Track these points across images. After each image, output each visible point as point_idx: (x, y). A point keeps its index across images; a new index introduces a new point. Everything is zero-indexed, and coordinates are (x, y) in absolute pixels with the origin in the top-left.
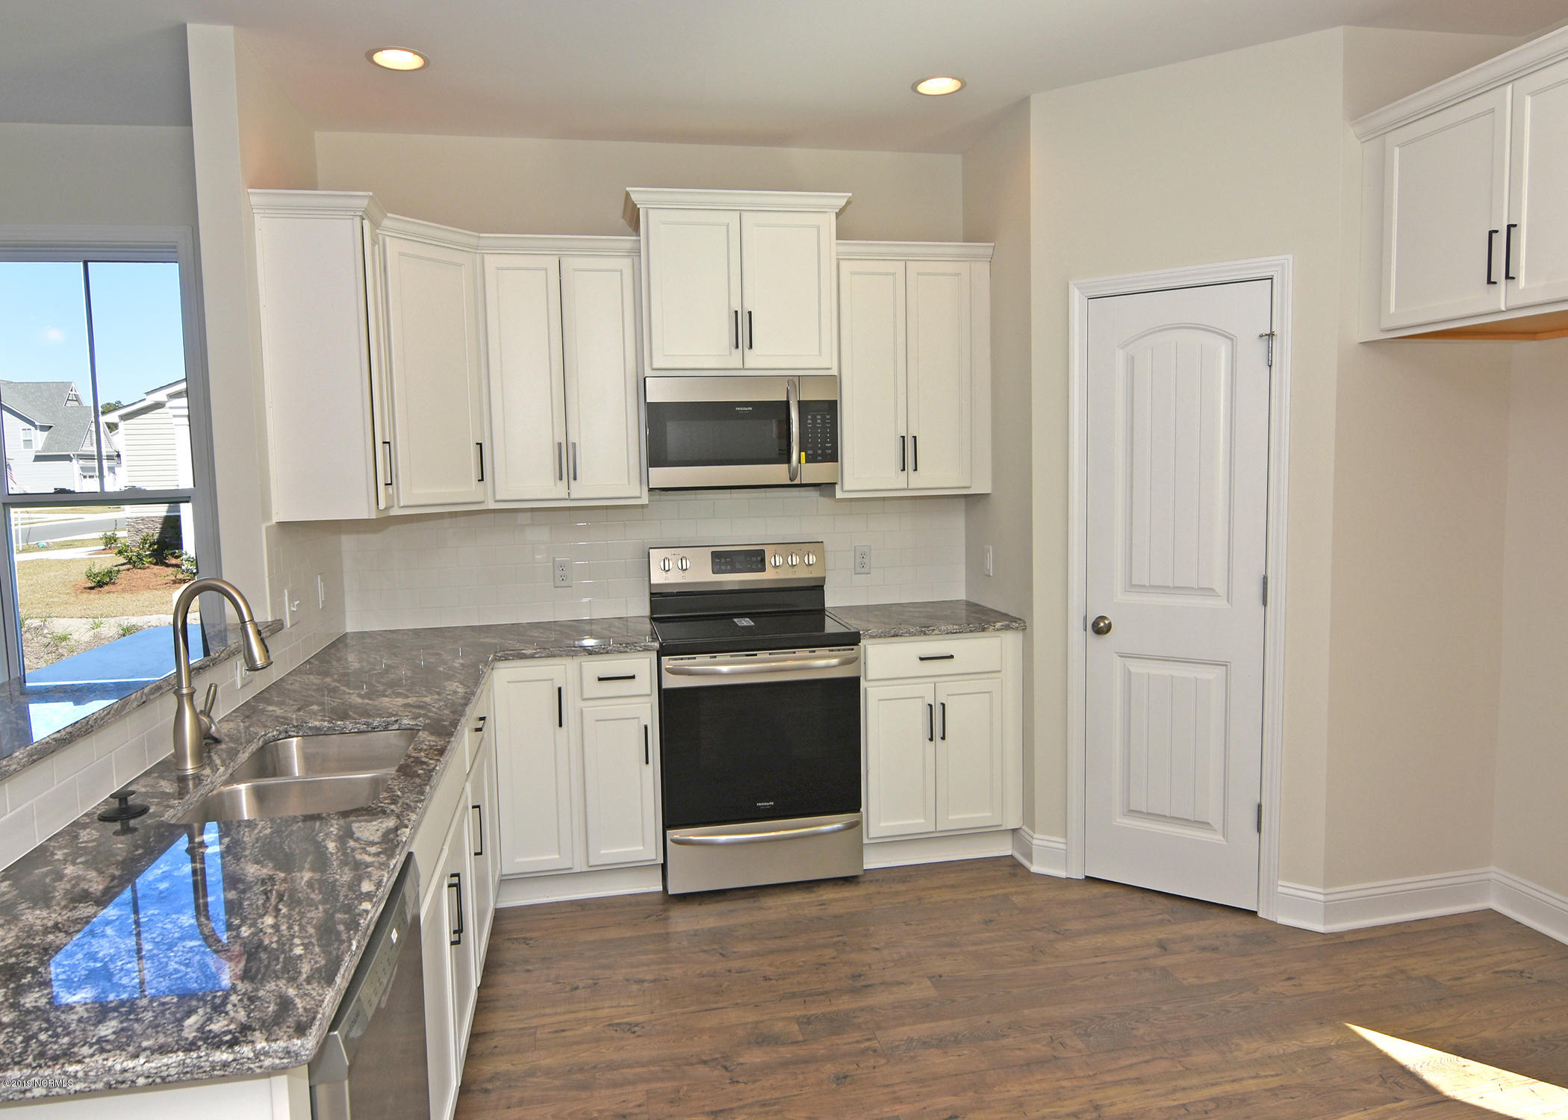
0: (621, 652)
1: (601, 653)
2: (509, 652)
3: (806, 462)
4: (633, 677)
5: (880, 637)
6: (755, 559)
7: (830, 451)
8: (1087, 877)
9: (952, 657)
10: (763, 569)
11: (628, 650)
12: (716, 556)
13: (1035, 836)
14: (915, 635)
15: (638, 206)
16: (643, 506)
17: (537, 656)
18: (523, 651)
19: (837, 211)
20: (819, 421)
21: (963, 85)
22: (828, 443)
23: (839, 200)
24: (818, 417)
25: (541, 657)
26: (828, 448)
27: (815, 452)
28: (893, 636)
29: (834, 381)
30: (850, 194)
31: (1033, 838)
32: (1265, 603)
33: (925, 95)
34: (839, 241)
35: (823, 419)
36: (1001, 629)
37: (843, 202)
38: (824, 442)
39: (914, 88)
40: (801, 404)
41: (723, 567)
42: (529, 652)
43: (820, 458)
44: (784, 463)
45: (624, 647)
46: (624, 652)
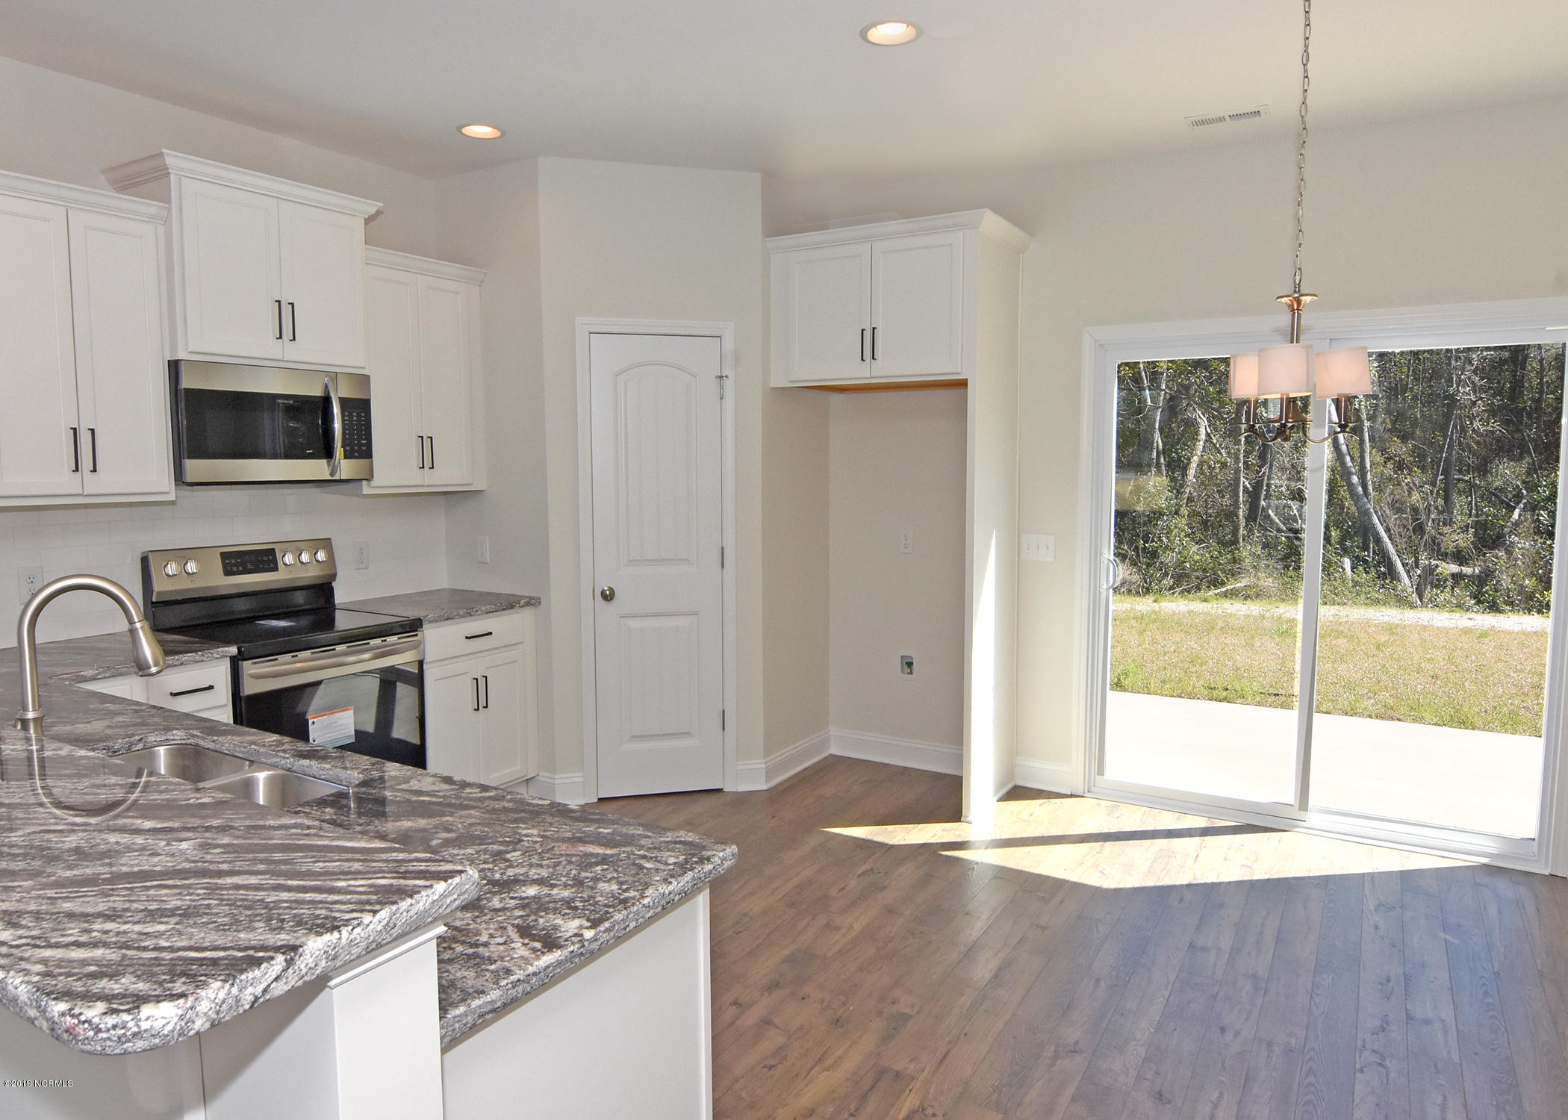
0: (197, 662)
1: (176, 665)
2: (64, 676)
3: (345, 458)
4: (211, 687)
5: (437, 621)
6: (263, 559)
7: (365, 448)
8: (599, 799)
9: (491, 633)
10: (275, 569)
11: (205, 659)
12: (225, 556)
13: (557, 777)
14: (463, 617)
15: (170, 171)
16: (173, 503)
17: (100, 677)
18: (82, 673)
19: (366, 217)
20: (355, 418)
21: (503, 134)
22: (364, 440)
23: (371, 207)
24: (354, 414)
25: (105, 678)
26: (364, 445)
27: (352, 448)
28: (447, 620)
29: (364, 380)
30: (382, 205)
31: (555, 779)
32: (723, 567)
33: (468, 136)
34: (368, 247)
35: (359, 416)
36: (524, 606)
37: (373, 210)
38: (360, 439)
39: (459, 129)
40: (343, 401)
41: (235, 569)
42: (90, 673)
43: (357, 454)
44: (323, 459)
45: (200, 656)
46: (200, 661)
